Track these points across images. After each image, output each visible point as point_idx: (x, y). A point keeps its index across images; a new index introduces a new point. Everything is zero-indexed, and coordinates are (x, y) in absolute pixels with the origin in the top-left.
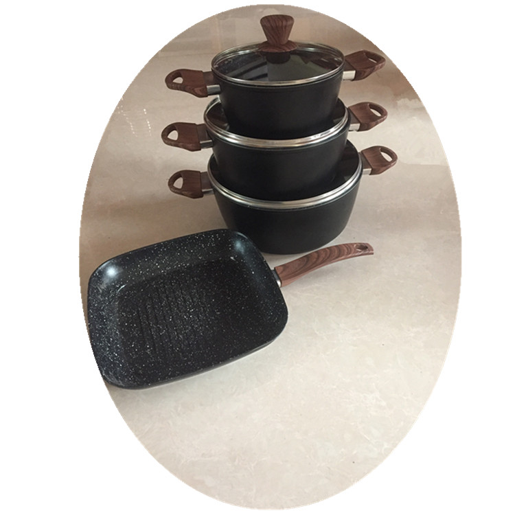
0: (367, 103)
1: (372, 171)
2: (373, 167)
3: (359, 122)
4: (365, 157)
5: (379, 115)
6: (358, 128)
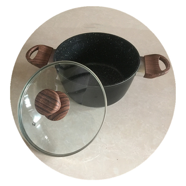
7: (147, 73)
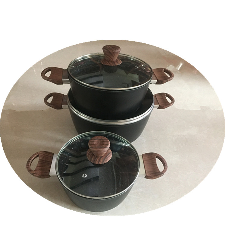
0: (163, 68)
1: (159, 107)
2: (160, 105)
3: (157, 79)
4: (156, 99)
5: (169, 76)
6: (156, 82)
7: (147, 175)
